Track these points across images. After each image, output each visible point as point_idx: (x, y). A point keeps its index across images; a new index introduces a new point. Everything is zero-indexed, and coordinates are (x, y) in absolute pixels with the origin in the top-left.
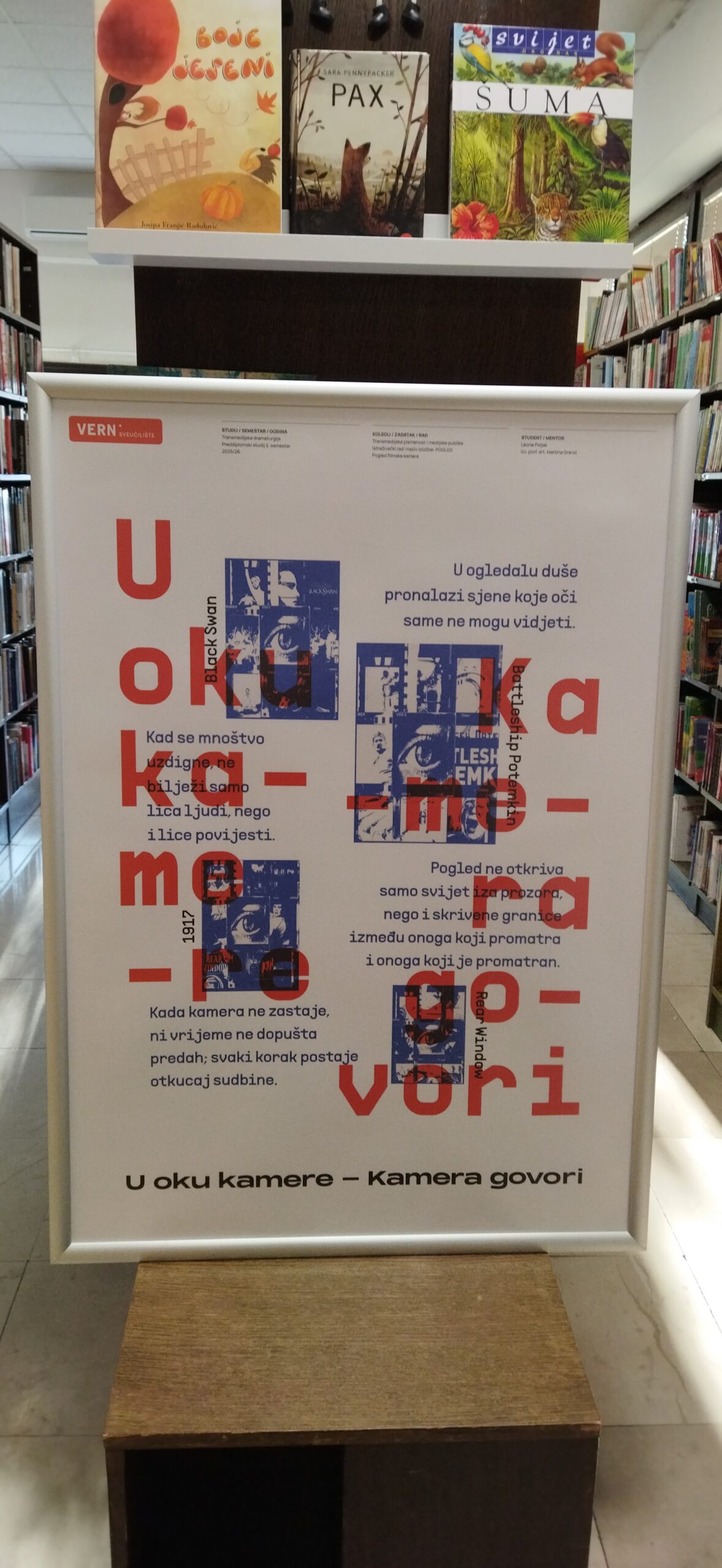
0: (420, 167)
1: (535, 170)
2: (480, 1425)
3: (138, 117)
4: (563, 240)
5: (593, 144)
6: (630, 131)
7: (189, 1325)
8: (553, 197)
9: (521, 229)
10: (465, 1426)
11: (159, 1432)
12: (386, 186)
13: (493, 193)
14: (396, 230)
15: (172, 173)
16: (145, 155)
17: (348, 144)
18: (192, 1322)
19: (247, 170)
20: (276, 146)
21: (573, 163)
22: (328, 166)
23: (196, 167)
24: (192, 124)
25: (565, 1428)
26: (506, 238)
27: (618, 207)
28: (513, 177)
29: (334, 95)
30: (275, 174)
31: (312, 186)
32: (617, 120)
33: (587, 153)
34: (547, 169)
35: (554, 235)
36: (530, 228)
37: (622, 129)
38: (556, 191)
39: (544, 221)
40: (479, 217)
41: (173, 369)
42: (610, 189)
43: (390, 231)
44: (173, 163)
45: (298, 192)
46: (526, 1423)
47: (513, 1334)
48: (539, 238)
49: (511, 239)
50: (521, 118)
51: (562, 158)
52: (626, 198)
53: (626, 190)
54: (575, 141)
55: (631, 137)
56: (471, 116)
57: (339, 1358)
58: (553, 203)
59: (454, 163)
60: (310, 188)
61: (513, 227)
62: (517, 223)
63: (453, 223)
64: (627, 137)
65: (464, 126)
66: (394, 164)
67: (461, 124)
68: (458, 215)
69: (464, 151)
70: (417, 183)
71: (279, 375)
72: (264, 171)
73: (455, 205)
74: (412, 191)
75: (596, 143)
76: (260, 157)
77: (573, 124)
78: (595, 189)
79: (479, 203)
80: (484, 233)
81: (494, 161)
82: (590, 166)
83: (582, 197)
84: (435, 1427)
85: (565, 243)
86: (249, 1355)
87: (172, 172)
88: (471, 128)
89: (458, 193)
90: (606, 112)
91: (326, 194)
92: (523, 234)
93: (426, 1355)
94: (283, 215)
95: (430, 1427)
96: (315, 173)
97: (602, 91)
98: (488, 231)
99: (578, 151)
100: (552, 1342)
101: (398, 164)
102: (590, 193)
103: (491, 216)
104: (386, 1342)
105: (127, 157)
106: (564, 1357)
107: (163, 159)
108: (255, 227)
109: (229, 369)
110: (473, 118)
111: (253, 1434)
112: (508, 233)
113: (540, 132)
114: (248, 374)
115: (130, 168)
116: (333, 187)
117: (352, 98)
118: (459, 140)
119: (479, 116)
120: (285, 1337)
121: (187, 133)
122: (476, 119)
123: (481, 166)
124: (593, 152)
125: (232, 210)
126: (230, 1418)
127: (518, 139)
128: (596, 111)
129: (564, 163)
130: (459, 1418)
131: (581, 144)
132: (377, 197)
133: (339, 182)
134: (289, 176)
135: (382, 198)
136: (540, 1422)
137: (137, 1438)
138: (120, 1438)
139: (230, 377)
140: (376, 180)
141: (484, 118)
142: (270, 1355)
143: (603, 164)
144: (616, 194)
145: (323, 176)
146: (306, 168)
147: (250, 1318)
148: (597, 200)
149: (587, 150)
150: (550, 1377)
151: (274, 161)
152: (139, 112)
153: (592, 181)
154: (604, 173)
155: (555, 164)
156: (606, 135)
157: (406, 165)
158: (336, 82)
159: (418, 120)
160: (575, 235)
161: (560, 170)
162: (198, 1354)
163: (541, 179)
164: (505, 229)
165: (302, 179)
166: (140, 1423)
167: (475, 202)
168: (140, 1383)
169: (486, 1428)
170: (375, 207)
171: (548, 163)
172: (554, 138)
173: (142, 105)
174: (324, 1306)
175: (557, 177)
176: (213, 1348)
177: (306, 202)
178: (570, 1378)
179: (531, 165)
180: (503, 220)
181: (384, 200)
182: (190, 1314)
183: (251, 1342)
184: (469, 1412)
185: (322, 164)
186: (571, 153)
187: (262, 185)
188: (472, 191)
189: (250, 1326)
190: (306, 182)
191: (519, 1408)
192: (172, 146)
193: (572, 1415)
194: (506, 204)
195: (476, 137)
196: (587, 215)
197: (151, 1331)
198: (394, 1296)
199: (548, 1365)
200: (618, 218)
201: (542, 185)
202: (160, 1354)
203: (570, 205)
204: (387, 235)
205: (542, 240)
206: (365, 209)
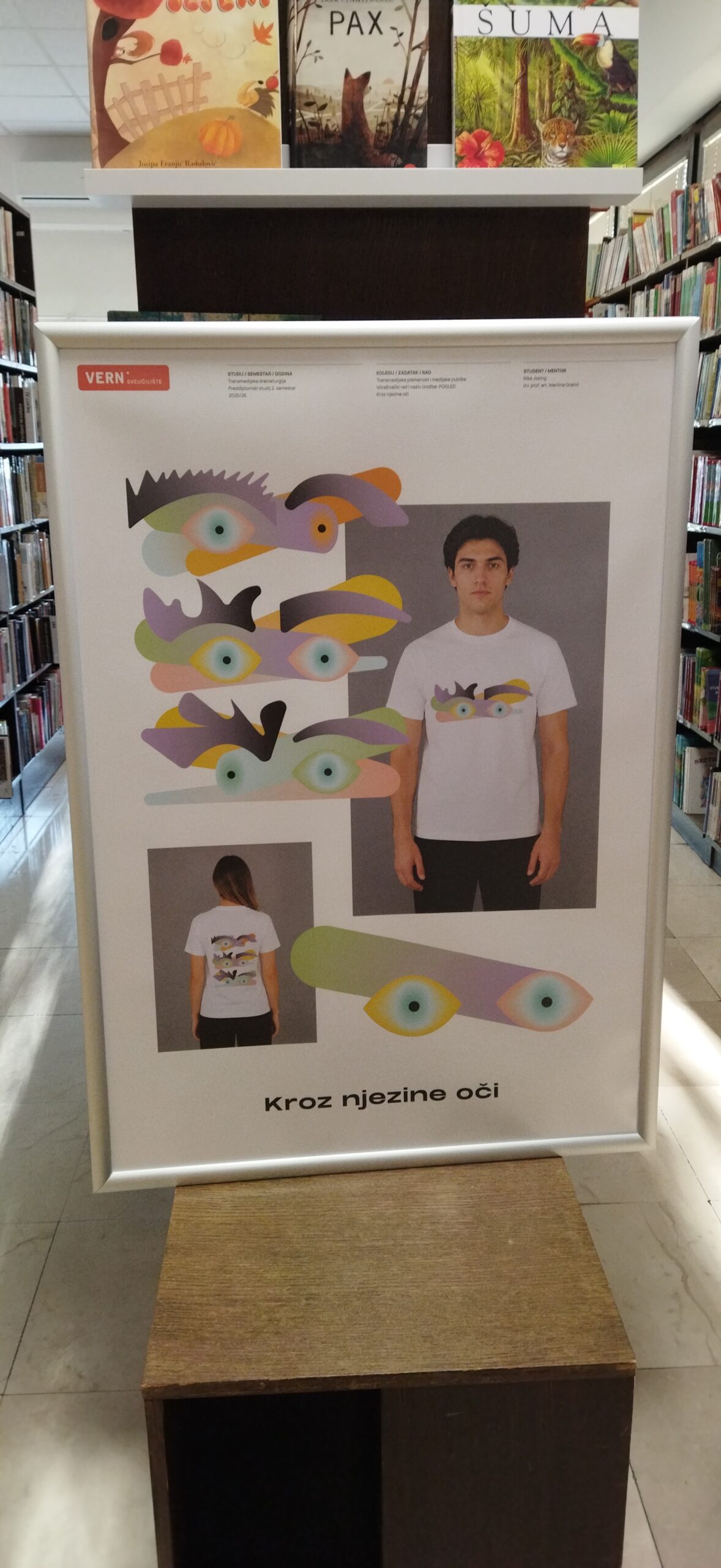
0: (423, 95)
1: (540, 95)
2: (515, 1367)
3: (132, 53)
4: (571, 166)
5: (599, 66)
6: (636, 51)
7: (224, 1275)
8: (559, 122)
9: (529, 155)
10: (501, 1367)
11: (197, 1381)
12: (388, 116)
13: (497, 119)
14: (399, 161)
15: (168, 110)
16: (140, 92)
17: (347, 74)
18: (225, 1272)
19: (245, 105)
20: (274, 78)
21: (578, 87)
22: (328, 97)
23: (192, 103)
24: (188, 59)
25: (601, 1367)
26: (512, 166)
27: (626, 131)
28: (518, 103)
29: (332, 23)
30: (274, 107)
31: (312, 119)
32: (622, 41)
33: (592, 76)
34: (552, 93)
35: (562, 161)
36: (536, 155)
37: (628, 49)
38: (562, 116)
39: (551, 147)
40: (483, 145)
41: (175, 314)
42: (617, 113)
43: (393, 162)
44: (168, 99)
45: (298, 125)
46: (561, 1363)
47: (545, 1276)
48: (546, 165)
49: (516, 167)
50: (525, 42)
51: (567, 82)
52: (634, 121)
53: (633, 113)
54: (580, 64)
55: (637, 57)
56: (473, 40)
57: (372, 1304)
58: (559, 129)
59: (457, 89)
60: (310, 121)
61: (519, 155)
62: (523, 151)
63: (457, 151)
64: (633, 57)
65: (466, 52)
66: (395, 93)
67: (462, 49)
68: (462, 143)
69: (468, 78)
70: (420, 112)
71: (283, 315)
72: (263, 105)
73: (459, 133)
74: (415, 120)
75: (601, 65)
76: (257, 90)
77: (578, 46)
78: (602, 113)
79: (484, 131)
80: (489, 162)
81: (498, 87)
82: (596, 89)
83: (589, 122)
84: (472, 1369)
85: (572, 169)
86: (284, 1303)
87: (169, 108)
88: (473, 53)
89: (462, 121)
90: (611, 33)
91: (327, 126)
92: (529, 162)
93: (459, 1299)
94: (284, 150)
95: (466, 1369)
96: (315, 105)
97: (607, 10)
98: (494, 159)
99: (584, 74)
100: (585, 1285)
101: (399, 93)
102: (598, 118)
103: (496, 144)
104: (420, 1286)
105: (123, 95)
106: (596, 1298)
107: (159, 95)
108: (256, 163)
109: (232, 312)
110: (475, 43)
111: (291, 1380)
112: (515, 160)
113: (544, 55)
114: (252, 316)
115: (126, 106)
116: (333, 119)
117: (351, 26)
118: (461, 66)
119: (481, 41)
120: (318, 1285)
121: (183, 69)
122: (478, 44)
123: (485, 92)
124: (598, 74)
125: (232, 144)
126: (267, 1365)
127: (522, 64)
128: (601, 31)
129: (569, 87)
130: (495, 1360)
131: (587, 67)
132: (378, 128)
133: (339, 114)
134: (289, 109)
135: (384, 128)
136: (575, 1362)
137: (176, 1387)
138: (157, 1388)
139: (233, 319)
140: (377, 110)
141: (486, 43)
142: (304, 1302)
143: (609, 87)
144: (623, 117)
145: (323, 107)
146: (304, 100)
147: (282, 1267)
148: (605, 124)
149: (593, 72)
150: (584, 1317)
151: (272, 94)
152: (133, 48)
153: (599, 105)
154: (611, 96)
155: (560, 88)
156: (611, 56)
157: (407, 94)
158: (334, 10)
159: (418, 46)
160: (582, 161)
161: (566, 95)
162: (233, 1303)
163: (547, 104)
164: (511, 157)
165: (302, 112)
166: (178, 1372)
168: (176, 1333)
169: (522, 1369)
170: (377, 139)
171: (554, 88)
172: (559, 61)
173: (135, 41)
174: (356, 1253)
175: (563, 102)
176: (248, 1297)
177: (306, 136)
178: (604, 1318)
179: (535, 90)
180: (509, 148)
181: (386, 131)
182: (222, 1264)
183: (284, 1290)
184: (504, 1354)
185: (322, 95)
186: (577, 76)
187: (260, 119)
188: (476, 118)
189: (283, 1275)
190: (305, 115)
191: (554, 1348)
192: (168, 82)
193: (606, 1355)
194: (511, 130)
195: (478, 62)
196: (595, 139)
197: (185, 1282)
198: (426, 1242)
199: (581, 1306)
200: (626, 142)
201: (548, 110)
202: (196, 1304)
203: (577, 130)
204: (389, 166)
205: (549, 166)
206: (367, 141)
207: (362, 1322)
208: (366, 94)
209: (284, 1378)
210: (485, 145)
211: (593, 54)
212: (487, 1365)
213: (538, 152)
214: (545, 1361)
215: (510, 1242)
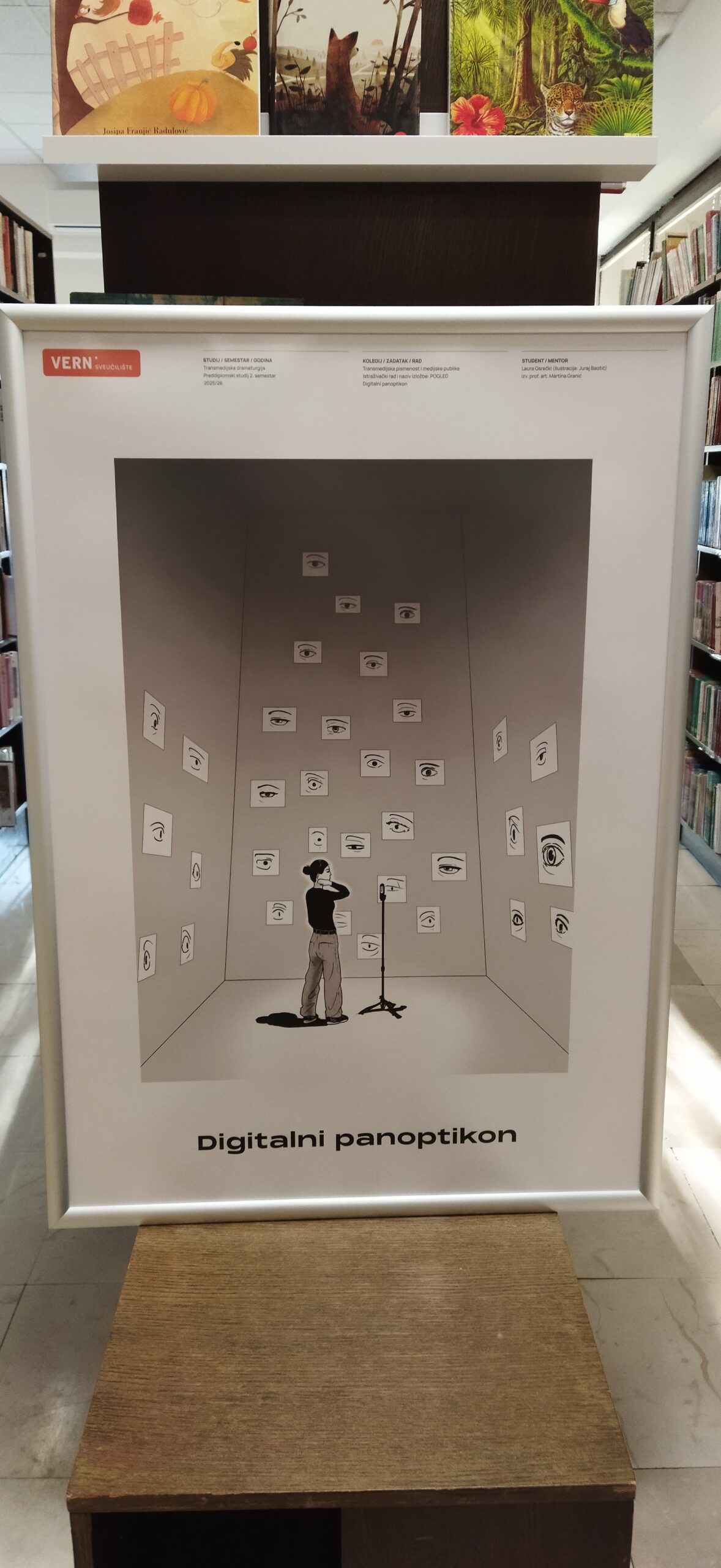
0: (415, 57)
1: (545, 58)
2: (496, 1487)
3: (98, 12)
4: (578, 135)
5: (610, 26)
6: (651, 11)
7: (172, 1366)
8: (565, 87)
9: (530, 124)
10: (479, 1487)
11: (131, 1493)
12: (377, 78)
13: (497, 84)
14: (389, 129)
15: (136, 74)
16: (106, 54)
17: (332, 34)
18: (174, 1364)
19: (220, 67)
20: (252, 39)
21: (587, 49)
22: (311, 59)
23: (163, 66)
24: (158, 18)
25: (595, 1489)
26: (513, 134)
27: (640, 96)
28: (520, 66)
30: (251, 70)
31: (293, 83)
33: (603, 37)
34: (558, 56)
35: (568, 130)
36: (539, 122)
37: (642, 8)
38: (569, 81)
39: (556, 114)
40: (482, 111)
41: (143, 295)
42: (630, 77)
43: (381, 130)
44: (137, 61)
45: (277, 91)
46: (550, 1484)
47: (537, 1378)
48: (550, 133)
49: (517, 135)
51: (575, 43)
52: (649, 86)
53: (648, 78)
54: (590, 24)
55: (652, 17)
57: (338, 1406)
58: (565, 94)
59: (453, 52)
60: (292, 85)
61: (522, 121)
62: (525, 117)
63: (453, 118)
64: (648, 17)
65: (463, 11)
66: (385, 55)
67: (459, 8)
68: (459, 110)
69: (464, 39)
70: (412, 75)
72: (240, 68)
73: (454, 99)
74: (406, 84)
75: (613, 25)
76: (234, 51)
77: (587, 4)
78: (613, 77)
79: (482, 96)
80: (488, 129)
81: (498, 49)
82: (608, 52)
83: (598, 87)
84: (446, 1488)
86: (237, 1403)
87: (137, 71)
88: (471, 12)
89: (458, 86)
91: (310, 91)
92: (532, 130)
93: (437, 1403)
94: (262, 119)
95: (440, 1488)
96: (297, 68)
98: (493, 126)
99: (593, 35)
100: (582, 1388)
101: (390, 54)
102: (609, 83)
103: (495, 111)
104: (393, 1386)
105: (88, 57)
106: (596, 1405)
107: (126, 57)
108: (231, 130)
109: (205, 294)
111: (237, 1495)
112: (516, 128)
113: (550, 15)
114: (229, 299)
115: (90, 69)
116: (317, 83)
118: (458, 26)
120: (279, 1382)
121: (153, 28)
123: (484, 55)
124: (610, 35)
125: (205, 111)
126: (211, 1476)
127: (525, 24)
129: (577, 49)
130: (473, 1478)
131: (596, 26)
132: (366, 93)
133: (323, 78)
134: (269, 72)
136: (565, 1482)
137: (104, 1499)
138: (85, 1499)
139: (206, 304)
140: (367, 73)
142: (261, 1402)
143: (621, 50)
144: (637, 82)
145: (306, 71)
146: (286, 63)
147: (239, 1359)
148: (615, 90)
149: (604, 33)
150: (579, 1429)
151: (250, 56)
152: (99, 6)
153: (611, 67)
154: (623, 59)
155: (567, 50)
156: (625, 15)
157: (398, 55)
159: (410, 4)
160: (591, 129)
161: (573, 57)
162: (180, 1400)
163: (552, 68)
164: (512, 124)
165: (282, 75)
166: (108, 1481)
167: (478, 95)
168: (112, 1435)
169: (504, 1489)
170: (364, 104)
171: (560, 49)
172: (566, 20)
174: (324, 1344)
175: (570, 64)
176: (197, 1394)
177: (287, 101)
178: (602, 1429)
179: (539, 52)
180: (509, 114)
181: (375, 95)
182: (173, 1354)
183: (239, 1387)
184: (484, 1470)
185: (305, 59)
186: (586, 37)
187: (236, 82)
188: (474, 83)
189: (239, 1369)
190: (287, 79)
191: (542, 1465)
192: (136, 42)
193: (603, 1474)
194: (512, 96)
195: (477, 21)
196: (605, 106)
197: (128, 1373)
198: (404, 1334)
199: (575, 1415)
200: (639, 109)
201: (553, 75)
202: (137, 1400)
203: (585, 95)
204: (378, 134)
205: (554, 135)
206: (353, 108)
207: (324, 1428)
208: (353, 56)
209: (230, 1493)
210: (484, 111)
211: (604, 13)
212: (463, 1483)
213: (542, 119)
214: (531, 1481)
215: (500, 1335)
